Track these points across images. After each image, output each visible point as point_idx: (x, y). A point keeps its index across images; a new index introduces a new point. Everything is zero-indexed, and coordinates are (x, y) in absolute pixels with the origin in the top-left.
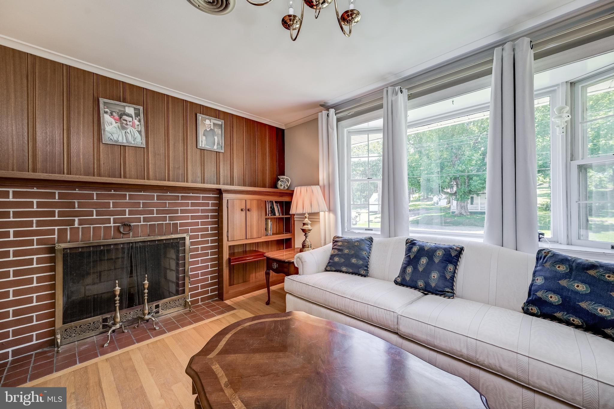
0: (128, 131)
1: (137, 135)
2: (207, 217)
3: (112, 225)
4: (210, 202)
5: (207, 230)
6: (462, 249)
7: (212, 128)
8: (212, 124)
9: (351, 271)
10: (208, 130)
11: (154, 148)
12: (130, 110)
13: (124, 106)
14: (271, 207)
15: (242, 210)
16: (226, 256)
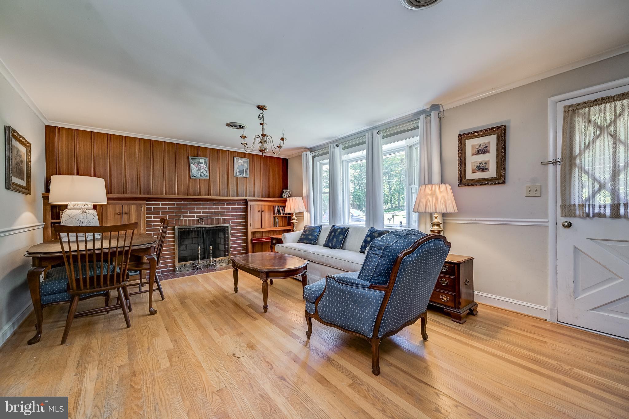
0: (201, 171)
1: (205, 173)
3: (196, 218)
4: (241, 207)
5: (239, 222)
6: (348, 228)
7: (242, 164)
8: (242, 161)
9: (308, 242)
10: (240, 165)
11: (213, 178)
12: (202, 160)
13: (199, 159)
14: (278, 210)
15: (259, 211)
16: (250, 237)
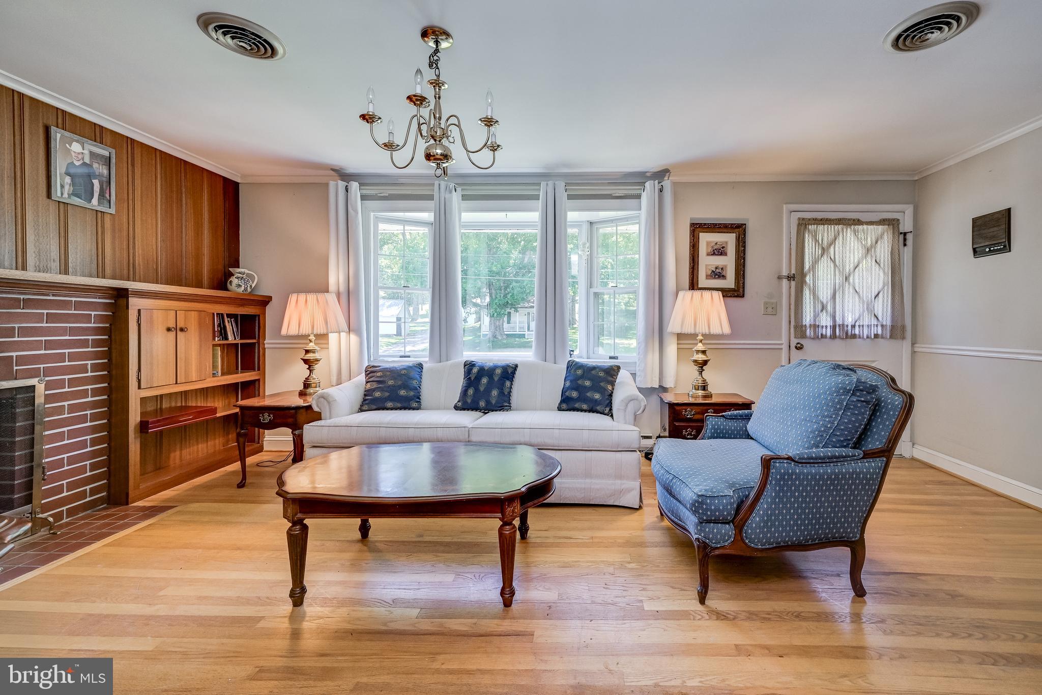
2: (84, 344)
4: (93, 313)
5: (84, 369)
6: (511, 367)
7: (87, 160)
8: (86, 152)
9: (399, 405)
10: (77, 163)
14: (219, 325)
15: (168, 330)
